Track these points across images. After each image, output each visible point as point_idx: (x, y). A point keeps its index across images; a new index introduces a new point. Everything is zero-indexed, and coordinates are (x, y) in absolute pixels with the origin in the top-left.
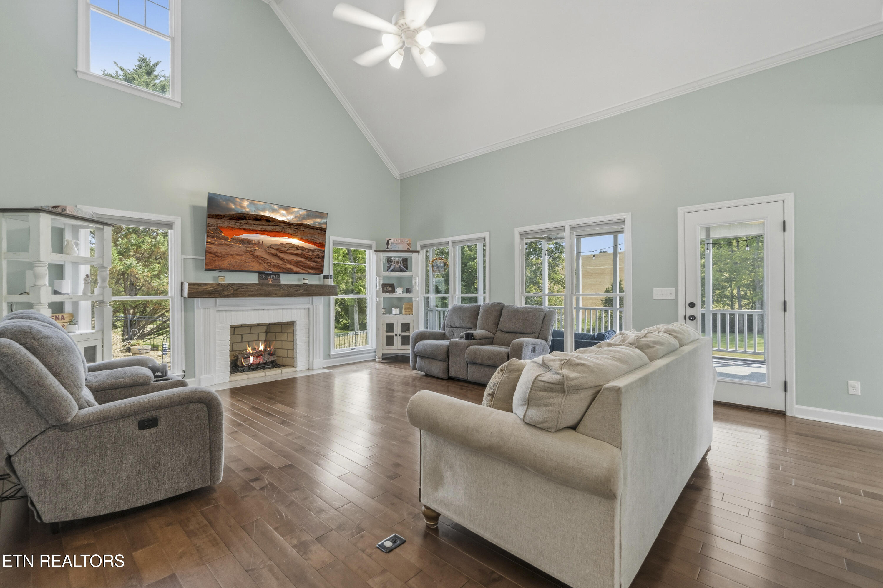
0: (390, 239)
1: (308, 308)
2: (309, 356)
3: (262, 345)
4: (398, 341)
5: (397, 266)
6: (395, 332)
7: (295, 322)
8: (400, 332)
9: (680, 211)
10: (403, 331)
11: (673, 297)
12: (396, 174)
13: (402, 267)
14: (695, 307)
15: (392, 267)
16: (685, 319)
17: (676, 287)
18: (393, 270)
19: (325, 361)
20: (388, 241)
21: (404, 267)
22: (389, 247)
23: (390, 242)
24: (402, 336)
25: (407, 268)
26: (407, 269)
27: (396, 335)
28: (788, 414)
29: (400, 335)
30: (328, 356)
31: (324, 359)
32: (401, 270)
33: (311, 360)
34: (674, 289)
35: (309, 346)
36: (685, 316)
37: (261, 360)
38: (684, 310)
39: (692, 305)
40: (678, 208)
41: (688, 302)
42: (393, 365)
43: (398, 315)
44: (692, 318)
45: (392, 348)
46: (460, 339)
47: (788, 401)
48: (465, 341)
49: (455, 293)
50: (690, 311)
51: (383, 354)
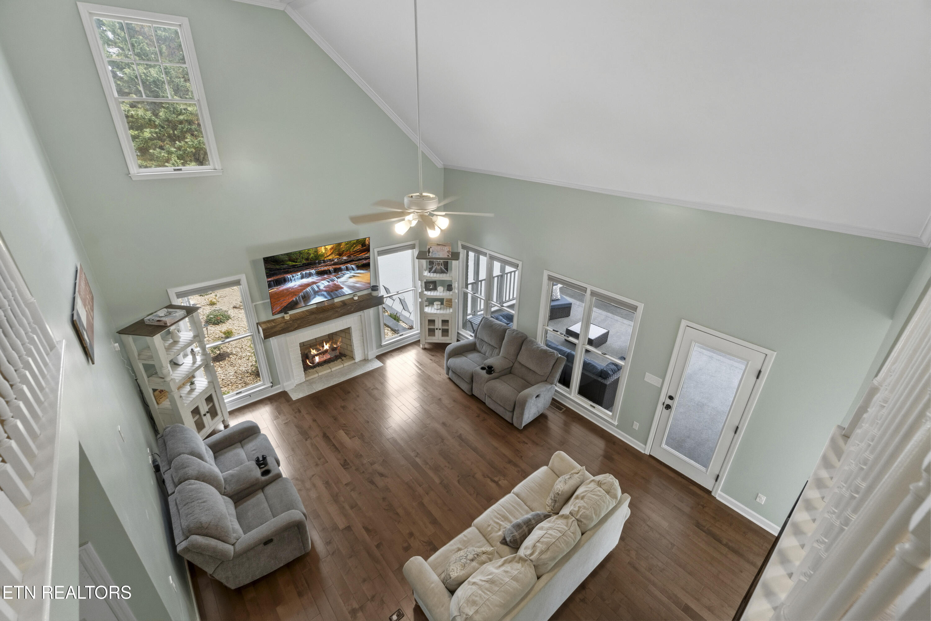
0: (431, 247)
1: (360, 315)
2: (364, 349)
3: (326, 345)
4: (438, 333)
5: (439, 268)
6: (436, 326)
7: (351, 327)
8: (440, 327)
9: (684, 323)
10: (442, 325)
11: (659, 386)
12: (440, 164)
13: (444, 268)
14: (672, 401)
15: (434, 269)
16: (663, 405)
17: (664, 379)
18: (435, 272)
19: (377, 350)
20: (429, 249)
22: (430, 254)
23: (431, 250)
24: (442, 329)
25: (447, 269)
26: (447, 271)
27: (437, 329)
28: (713, 494)
29: (440, 329)
30: (381, 346)
31: (377, 348)
32: (442, 272)
33: (366, 352)
34: (662, 380)
35: (363, 343)
36: (664, 403)
37: (327, 357)
38: (663, 398)
39: (671, 398)
40: (683, 320)
41: (669, 394)
42: (433, 356)
43: (438, 312)
44: (668, 407)
45: (434, 338)
46: (483, 368)
47: (716, 486)
48: (486, 374)
49: (490, 300)
50: (669, 402)
51: (425, 343)
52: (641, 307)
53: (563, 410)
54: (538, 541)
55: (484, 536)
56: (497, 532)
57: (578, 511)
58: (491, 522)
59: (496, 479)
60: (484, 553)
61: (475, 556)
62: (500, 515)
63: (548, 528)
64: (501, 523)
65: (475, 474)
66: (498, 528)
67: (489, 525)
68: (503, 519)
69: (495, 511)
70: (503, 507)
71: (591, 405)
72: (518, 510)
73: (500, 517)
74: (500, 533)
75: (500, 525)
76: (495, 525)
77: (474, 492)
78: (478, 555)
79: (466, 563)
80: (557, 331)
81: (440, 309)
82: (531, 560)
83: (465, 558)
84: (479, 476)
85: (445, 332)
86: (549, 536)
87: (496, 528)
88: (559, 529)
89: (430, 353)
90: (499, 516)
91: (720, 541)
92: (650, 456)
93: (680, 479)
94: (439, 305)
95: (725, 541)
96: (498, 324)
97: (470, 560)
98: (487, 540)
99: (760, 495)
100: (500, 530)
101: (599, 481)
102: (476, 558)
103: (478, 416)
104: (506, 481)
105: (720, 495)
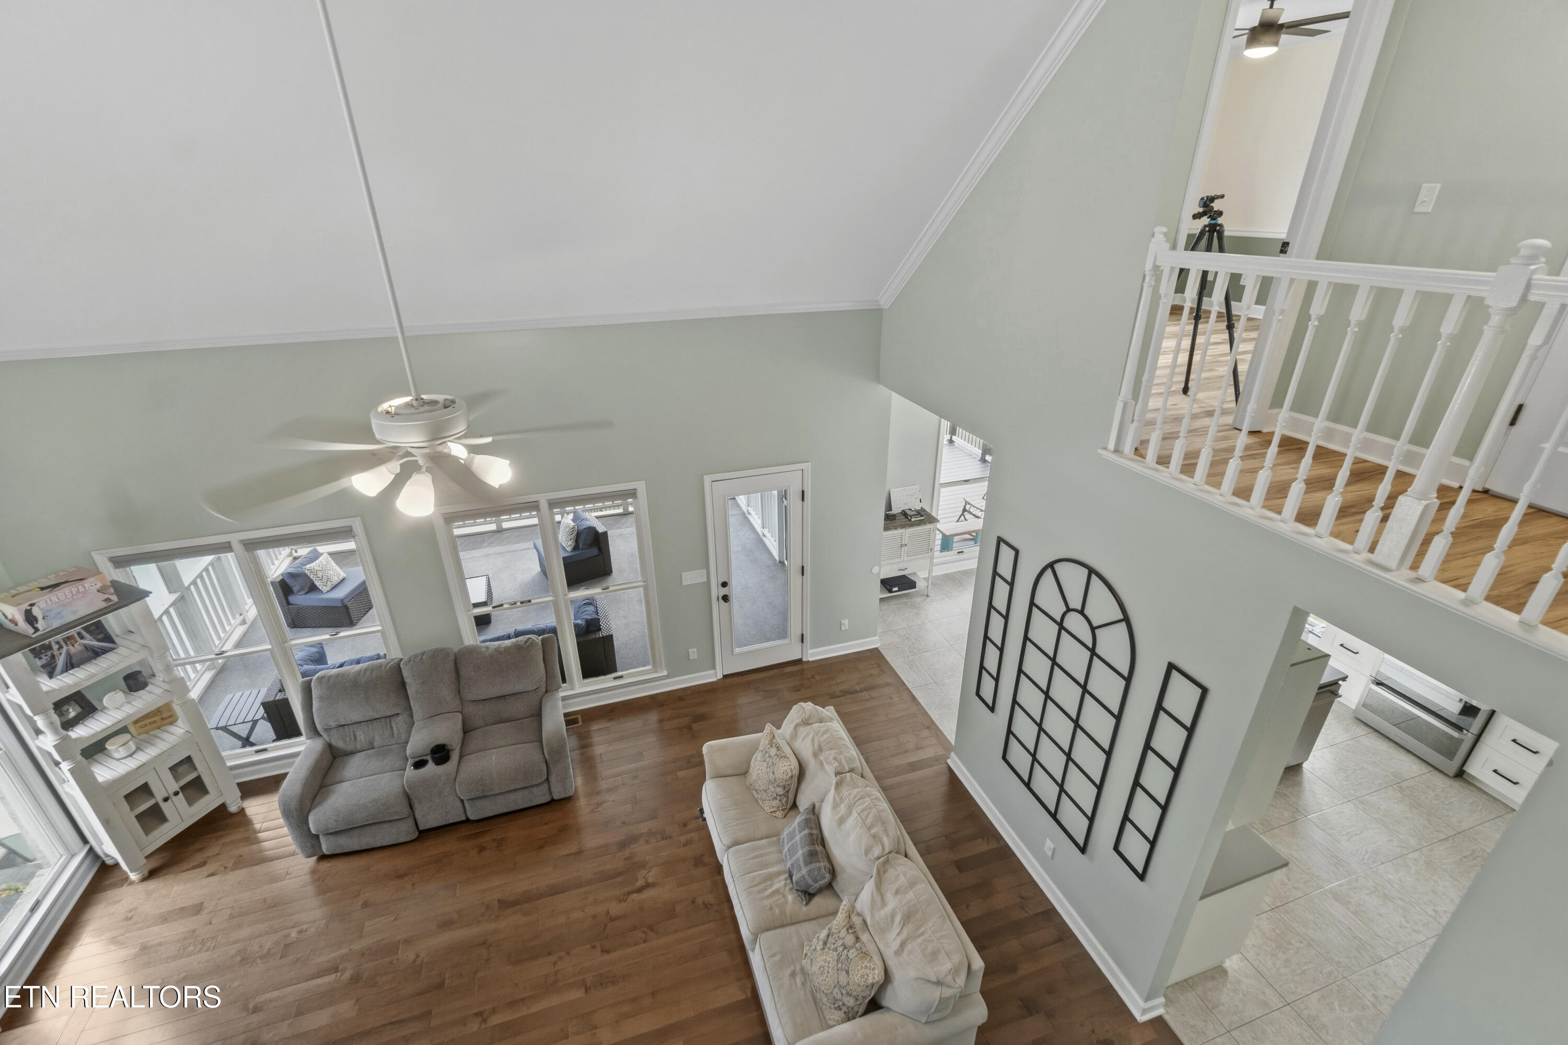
4: (174, 807)
6: (159, 794)
8: (172, 787)
9: (707, 479)
10: (176, 780)
11: (705, 580)
13: (95, 643)
14: (727, 587)
16: (718, 600)
17: (707, 567)
21: (98, 640)
24: (181, 789)
26: (113, 642)
27: (166, 800)
28: (804, 660)
29: (176, 794)
32: (95, 654)
34: (705, 570)
36: (718, 597)
38: (716, 591)
39: (724, 584)
40: (705, 476)
41: (721, 581)
42: (204, 864)
43: (142, 758)
44: (725, 598)
45: (165, 827)
46: (419, 764)
47: (804, 648)
48: (435, 766)
49: (286, 642)
50: (724, 591)
51: (146, 857)
52: (641, 487)
53: (580, 719)
54: (869, 829)
55: (782, 926)
56: (787, 902)
57: (840, 763)
58: (767, 903)
59: (640, 883)
60: (850, 917)
61: (850, 931)
62: (760, 884)
63: (849, 810)
64: (774, 888)
65: (608, 913)
66: (781, 896)
67: (771, 908)
68: (769, 883)
69: (749, 888)
70: (749, 873)
71: (615, 678)
72: (764, 855)
73: (764, 885)
74: (790, 898)
75: (777, 892)
76: (776, 898)
77: (644, 932)
78: (851, 927)
79: (861, 949)
80: (502, 605)
81: (138, 749)
82: (890, 853)
83: (846, 951)
84: (615, 909)
85: (196, 788)
86: (866, 813)
87: (780, 899)
88: (858, 797)
89: (186, 865)
90: (761, 887)
91: (856, 692)
92: (725, 677)
93: (772, 673)
94: (131, 743)
95: (858, 688)
96: (361, 670)
97: (857, 942)
98: (792, 924)
99: (842, 621)
100: (784, 896)
101: (802, 721)
102: (855, 932)
103: (482, 849)
104: (654, 869)
105: (814, 654)
